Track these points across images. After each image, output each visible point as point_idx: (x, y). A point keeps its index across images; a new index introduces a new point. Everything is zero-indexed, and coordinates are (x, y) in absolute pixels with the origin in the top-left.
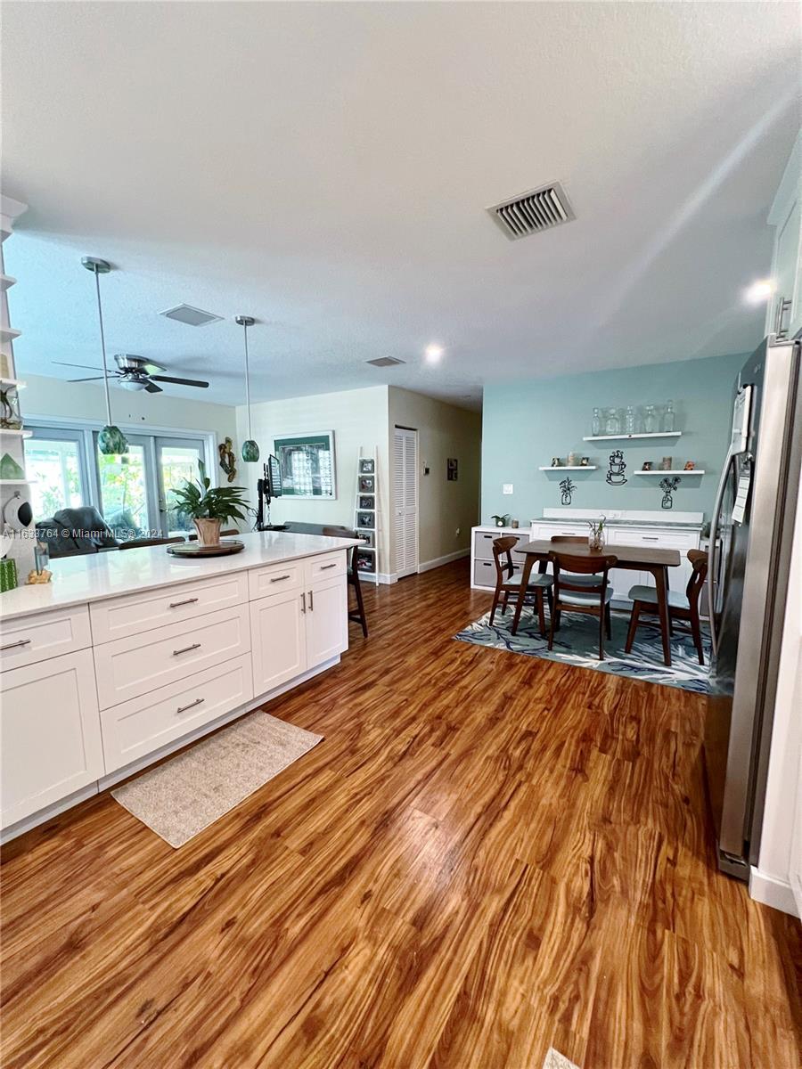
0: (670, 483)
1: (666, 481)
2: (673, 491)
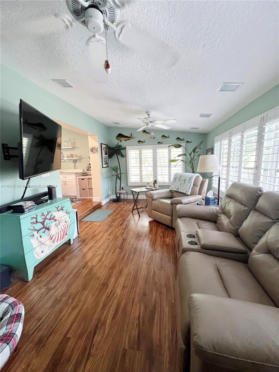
0: (75, 161)
1: (74, 161)
2: (76, 164)
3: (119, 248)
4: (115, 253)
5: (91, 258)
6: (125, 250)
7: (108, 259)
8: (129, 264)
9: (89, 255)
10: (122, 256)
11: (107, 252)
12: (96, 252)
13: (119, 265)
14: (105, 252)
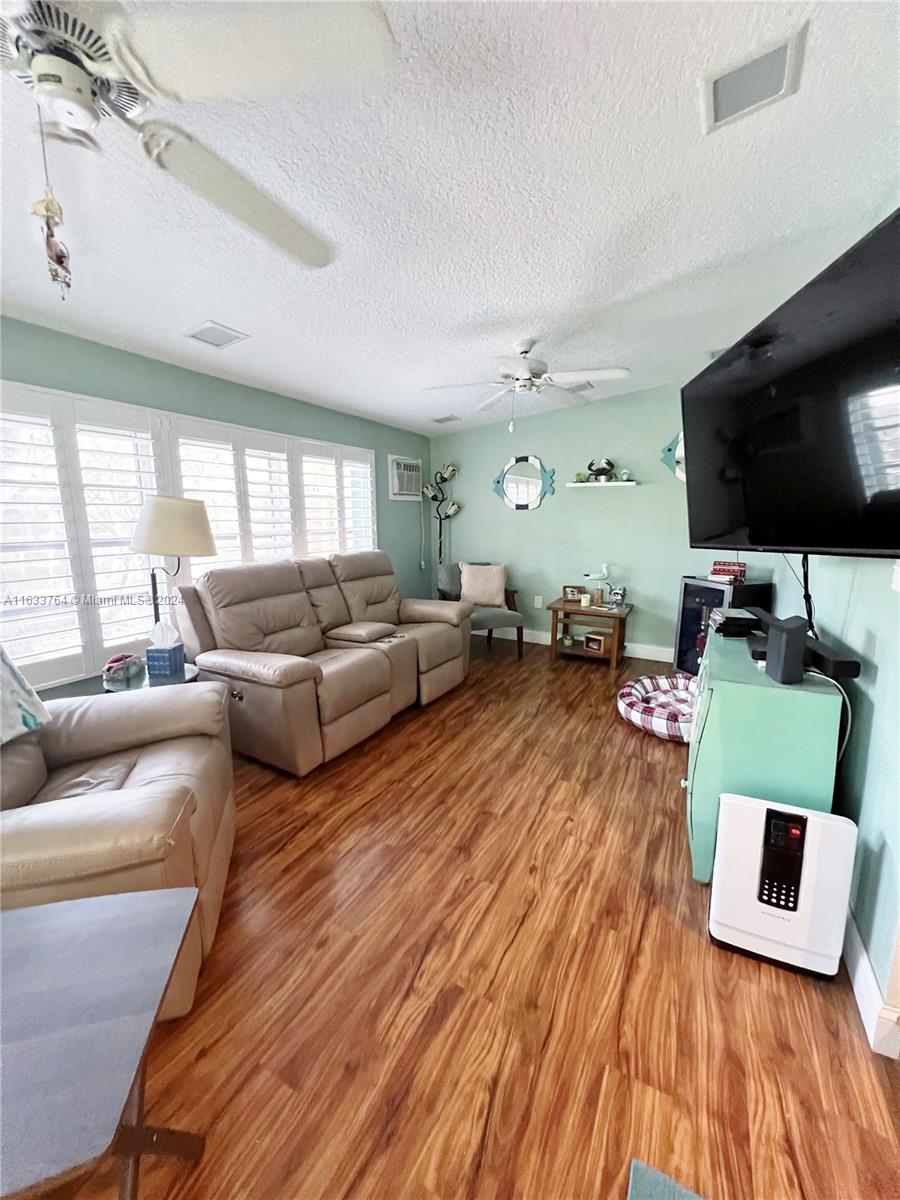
3: (491, 814)
4: (508, 803)
5: (579, 800)
6: (474, 805)
7: (528, 786)
8: (474, 768)
9: (588, 811)
10: (488, 790)
11: (533, 811)
12: (570, 819)
13: (499, 768)
14: (540, 810)
